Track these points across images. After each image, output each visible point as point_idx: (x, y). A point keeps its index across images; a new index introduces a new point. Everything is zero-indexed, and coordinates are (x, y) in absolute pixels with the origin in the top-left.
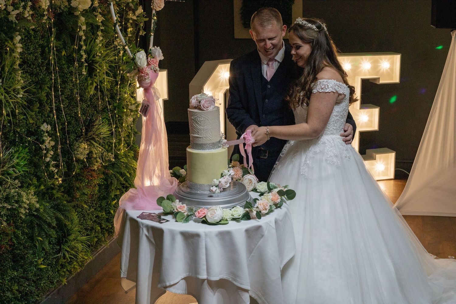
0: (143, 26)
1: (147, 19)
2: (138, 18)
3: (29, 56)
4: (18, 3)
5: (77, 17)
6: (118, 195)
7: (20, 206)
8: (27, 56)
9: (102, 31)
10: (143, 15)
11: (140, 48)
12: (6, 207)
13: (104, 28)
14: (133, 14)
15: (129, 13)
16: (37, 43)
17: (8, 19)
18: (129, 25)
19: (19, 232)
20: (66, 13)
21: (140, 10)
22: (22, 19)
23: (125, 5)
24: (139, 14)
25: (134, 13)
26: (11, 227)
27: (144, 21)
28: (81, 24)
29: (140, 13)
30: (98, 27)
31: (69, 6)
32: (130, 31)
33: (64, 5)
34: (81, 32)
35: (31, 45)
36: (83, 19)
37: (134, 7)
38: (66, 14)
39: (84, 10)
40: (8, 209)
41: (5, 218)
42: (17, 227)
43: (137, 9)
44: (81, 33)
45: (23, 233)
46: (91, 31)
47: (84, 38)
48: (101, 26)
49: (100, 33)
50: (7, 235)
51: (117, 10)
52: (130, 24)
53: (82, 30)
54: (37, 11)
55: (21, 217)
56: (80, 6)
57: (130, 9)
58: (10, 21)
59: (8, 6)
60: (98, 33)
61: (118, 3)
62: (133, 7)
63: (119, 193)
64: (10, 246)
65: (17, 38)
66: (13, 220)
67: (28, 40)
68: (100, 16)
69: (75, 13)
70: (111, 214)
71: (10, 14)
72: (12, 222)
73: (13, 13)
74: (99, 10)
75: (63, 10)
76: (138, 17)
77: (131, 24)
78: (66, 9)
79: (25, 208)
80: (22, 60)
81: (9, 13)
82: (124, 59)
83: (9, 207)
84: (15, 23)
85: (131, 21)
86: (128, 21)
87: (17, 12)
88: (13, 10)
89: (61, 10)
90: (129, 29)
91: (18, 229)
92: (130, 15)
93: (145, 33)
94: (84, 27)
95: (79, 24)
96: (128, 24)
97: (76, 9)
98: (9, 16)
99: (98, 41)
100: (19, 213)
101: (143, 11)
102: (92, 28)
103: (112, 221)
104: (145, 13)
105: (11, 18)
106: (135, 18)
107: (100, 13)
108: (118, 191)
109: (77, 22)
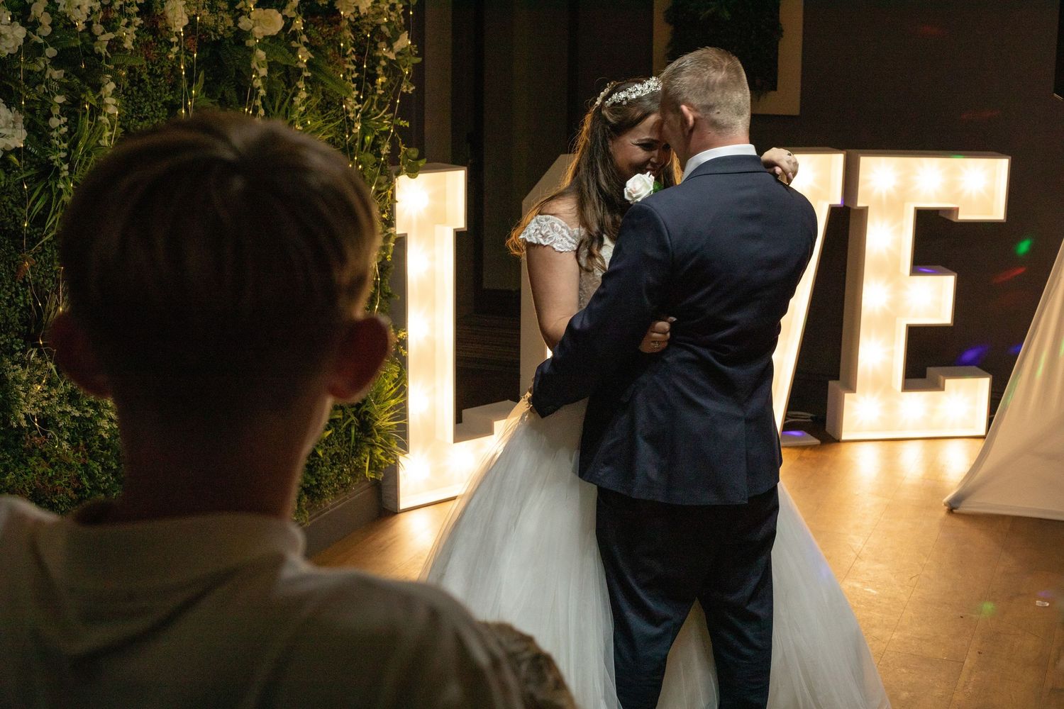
0: (409, 73)
1: (419, 60)
2: (400, 57)
3: (140, 124)
4: (118, 20)
5: (251, 50)
6: (338, 421)
7: (101, 415)
8: (135, 122)
9: (307, 79)
10: (411, 50)
11: (401, 120)
12: (70, 413)
13: (310, 74)
14: (389, 49)
15: (379, 46)
16: (160, 98)
17: (93, 51)
18: (379, 71)
19: (96, 467)
20: (230, 41)
21: (404, 41)
22: (118, 50)
23: (370, 29)
24: (403, 49)
25: (390, 46)
26: (78, 453)
27: (413, 64)
28: (258, 65)
29: (405, 46)
30: (299, 72)
31: (236, 29)
32: (382, 83)
33: (224, 26)
34: (257, 81)
35: (145, 101)
36: (261, 54)
37: (392, 35)
38: (230, 43)
39: (265, 37)
40: (74, 418)
41: (66, 435)
42: (93, 456)
43: (397, 39)
44: (258, 83)
45: (107, 469)
46: (284, 80)
47: (262, 92)
48: (305, 71)
49: (301, 84)
50: (69, 467)
51: (350, 40)
52: (381, 69)
53: (260, 76)
54: (159, 36)
55: (101, 436)
56: (257, 29)
57: (383, 37)
58: (97, 53)
59: (94, 25)
60: (298, 83)
61: (354, 25)
62: (388, 34)
63: (341, 417)
64: (76, 491)
65: (107, 86)
66: (84, 439)
67: (140, 93)
68: (305, 49)
69: (247, 42)
70: (319, 456)
71: (96, 40)
72: (81, 444)
73: (102, 38)
74: (304, 38)
75: (222, 36)
76: (398, 54)
77: (385, 69)
78: (229, 34)
79: (111, 420)
80: (122, 130)
81: (94, 38)
82: (366, 140)
83: (77, 414)
84: (106, 57)
85: (383, 63)
86: (378, 63)
87: (111, 36)
88: (103, 33)
89: (219, 35)
90: (380, 80)
91: (95, 460)
92: (384, 50)
93: (414, 88)
94: (264, 72)
95: (254, 65)
96: (377, 69)
97: (248, 34)
98: (96, 43)
99: (297, 100)
100: (97, 428)
101: (410, 43)
102: (287, 74)
103: (319, 472)
104: (416, 46)
105: (99, 48)
106: (392, 56)
107: (306, 44)
108: (340, 411)
109: (249, 61)
